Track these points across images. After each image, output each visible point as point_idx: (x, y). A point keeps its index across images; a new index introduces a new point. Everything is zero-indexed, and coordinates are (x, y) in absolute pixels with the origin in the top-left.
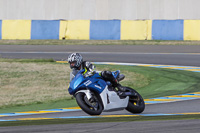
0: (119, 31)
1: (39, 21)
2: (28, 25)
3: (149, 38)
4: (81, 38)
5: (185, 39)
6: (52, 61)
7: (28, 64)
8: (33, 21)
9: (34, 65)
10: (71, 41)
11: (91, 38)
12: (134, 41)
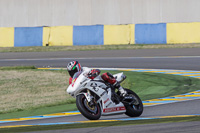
0: (102, 36)
1: (22, 28)
2: (11, 32)
3: (133, 42)
4: (65, 44)
5: (168, 42)
6: (34, 68)
7: (9, 72)
8: (16, 28)
9: (15, 72)
11: (75, 44)
12: (117, 46)
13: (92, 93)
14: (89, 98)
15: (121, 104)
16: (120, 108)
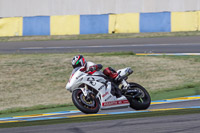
0: (169, 23)
1: (88, 16)
4: (131, 31)
6: (132, 54)
8: (81, 16)
10: (122, 35)
11: (141, 31)
13: (89, 88)
14: (85, 93)
15: (123, 98)
16: (123, 102)
